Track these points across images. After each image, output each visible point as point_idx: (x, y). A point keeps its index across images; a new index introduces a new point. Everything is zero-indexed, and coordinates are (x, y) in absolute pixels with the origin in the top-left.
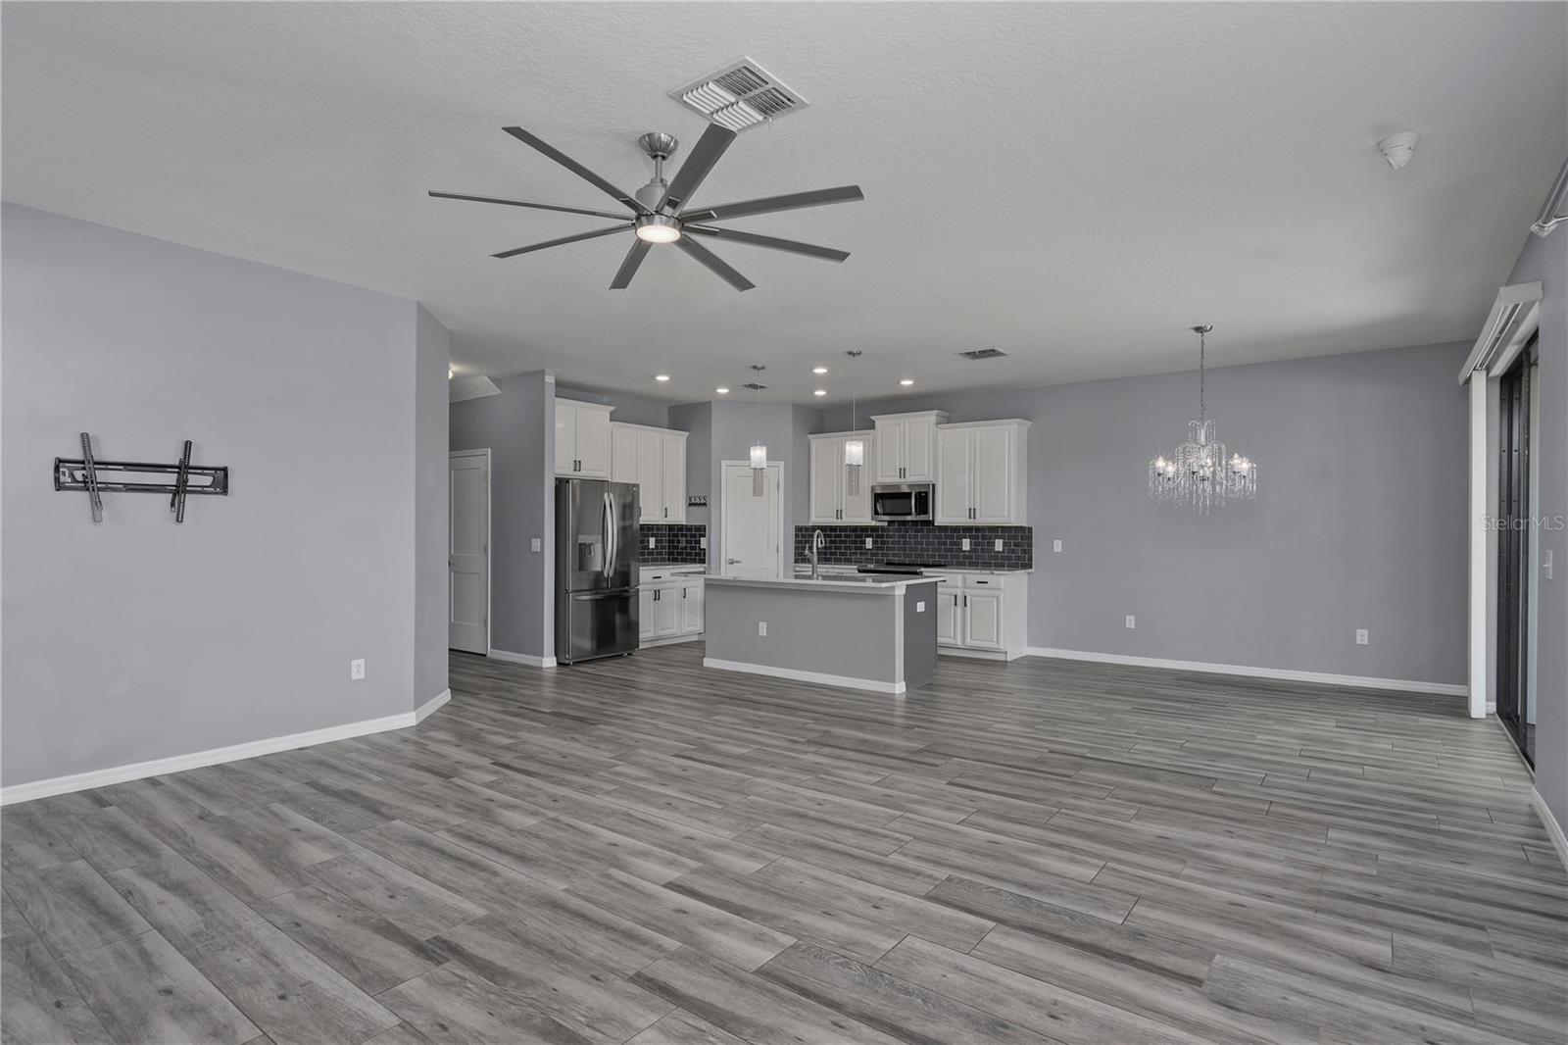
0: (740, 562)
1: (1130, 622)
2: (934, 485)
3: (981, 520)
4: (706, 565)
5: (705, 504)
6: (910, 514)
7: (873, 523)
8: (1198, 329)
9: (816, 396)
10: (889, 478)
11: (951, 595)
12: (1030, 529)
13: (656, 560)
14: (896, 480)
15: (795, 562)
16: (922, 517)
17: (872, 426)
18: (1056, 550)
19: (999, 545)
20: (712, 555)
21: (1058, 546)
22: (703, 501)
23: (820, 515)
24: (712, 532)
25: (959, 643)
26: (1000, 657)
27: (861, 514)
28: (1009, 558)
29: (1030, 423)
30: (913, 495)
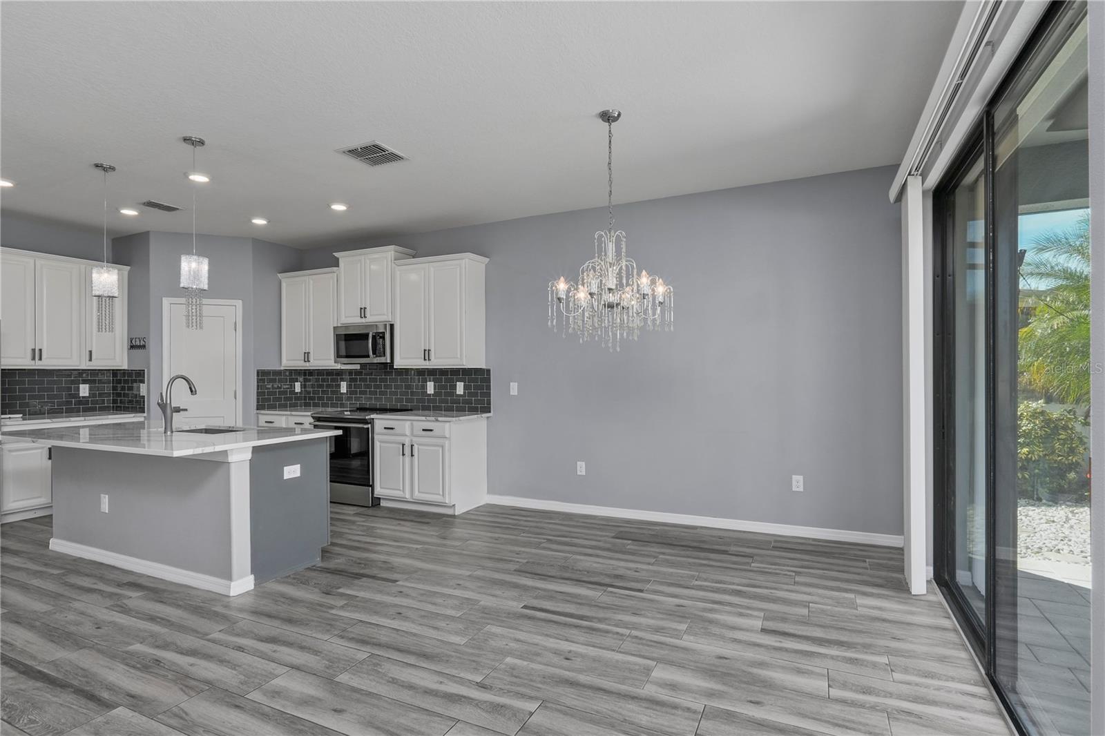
0: (186, 410)
1: (581, 468)
2: (392, 326)
3: (436, 362)
4: (145, 415)
5: (144, 347)
6: (368, 356)
7: (339, 367)
8: (607, 117)
9: (253, 223)
10: (350, 319)
11: (399, 443)
12: (488, 371)
13: (93, 410)
14: (358, 320)
15: (257, 409)
16: (381, 360)
17: (336, 263)
18: (512, 393)
19: (460, 388)
20: (151, 403)
21: (514, 389)
22: (142, 343)
23: (290, 360)
24: (151, 377)
25: (408, 496)
26: (449, 512)
27: (325, 358)
28: (469, 402)
29: (487, 260)
30: (370, 336)
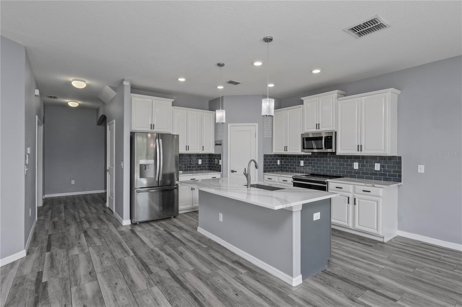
0: (236, 171)
2: (336, 132)
3: (365, 152)
4: (221, 173)
5: (221, 144)
6: (322, 149)
7: (303, 153)
10: (311, 130)
11: (346, 196)
12: (400, 158)
13: (202, 170)
14: (315, 130)
15: (264, 172)
16: (329, 150)
17: (302, 103)
18: (419, 171)
19: (377, 167)
20: (223, 168)
21: (421, 169)
22: (220, 143)
23: (278, 150)
24: (224, 157)
25: (351, 225)
26: (380, 240)
27: (296, 149)
28: (385, 175)
29: (399, 92)
30: (324, 138)
